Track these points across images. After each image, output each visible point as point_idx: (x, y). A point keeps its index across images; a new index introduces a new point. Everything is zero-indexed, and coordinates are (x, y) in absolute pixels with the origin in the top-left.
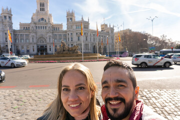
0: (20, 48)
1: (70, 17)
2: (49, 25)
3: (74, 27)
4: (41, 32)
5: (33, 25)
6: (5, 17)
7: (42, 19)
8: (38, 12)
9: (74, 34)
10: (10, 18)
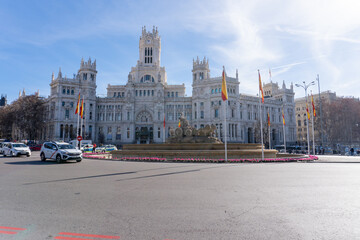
0: (105, 131)
1: (200, 71)
2: (158, 88)
3: (208, 90)
4: (144, 101)
5: (131, 89)
6: (85, 75)
7: (148, 77)
8: (140, 65)
9: (208, 105)
10: (93, 77)
